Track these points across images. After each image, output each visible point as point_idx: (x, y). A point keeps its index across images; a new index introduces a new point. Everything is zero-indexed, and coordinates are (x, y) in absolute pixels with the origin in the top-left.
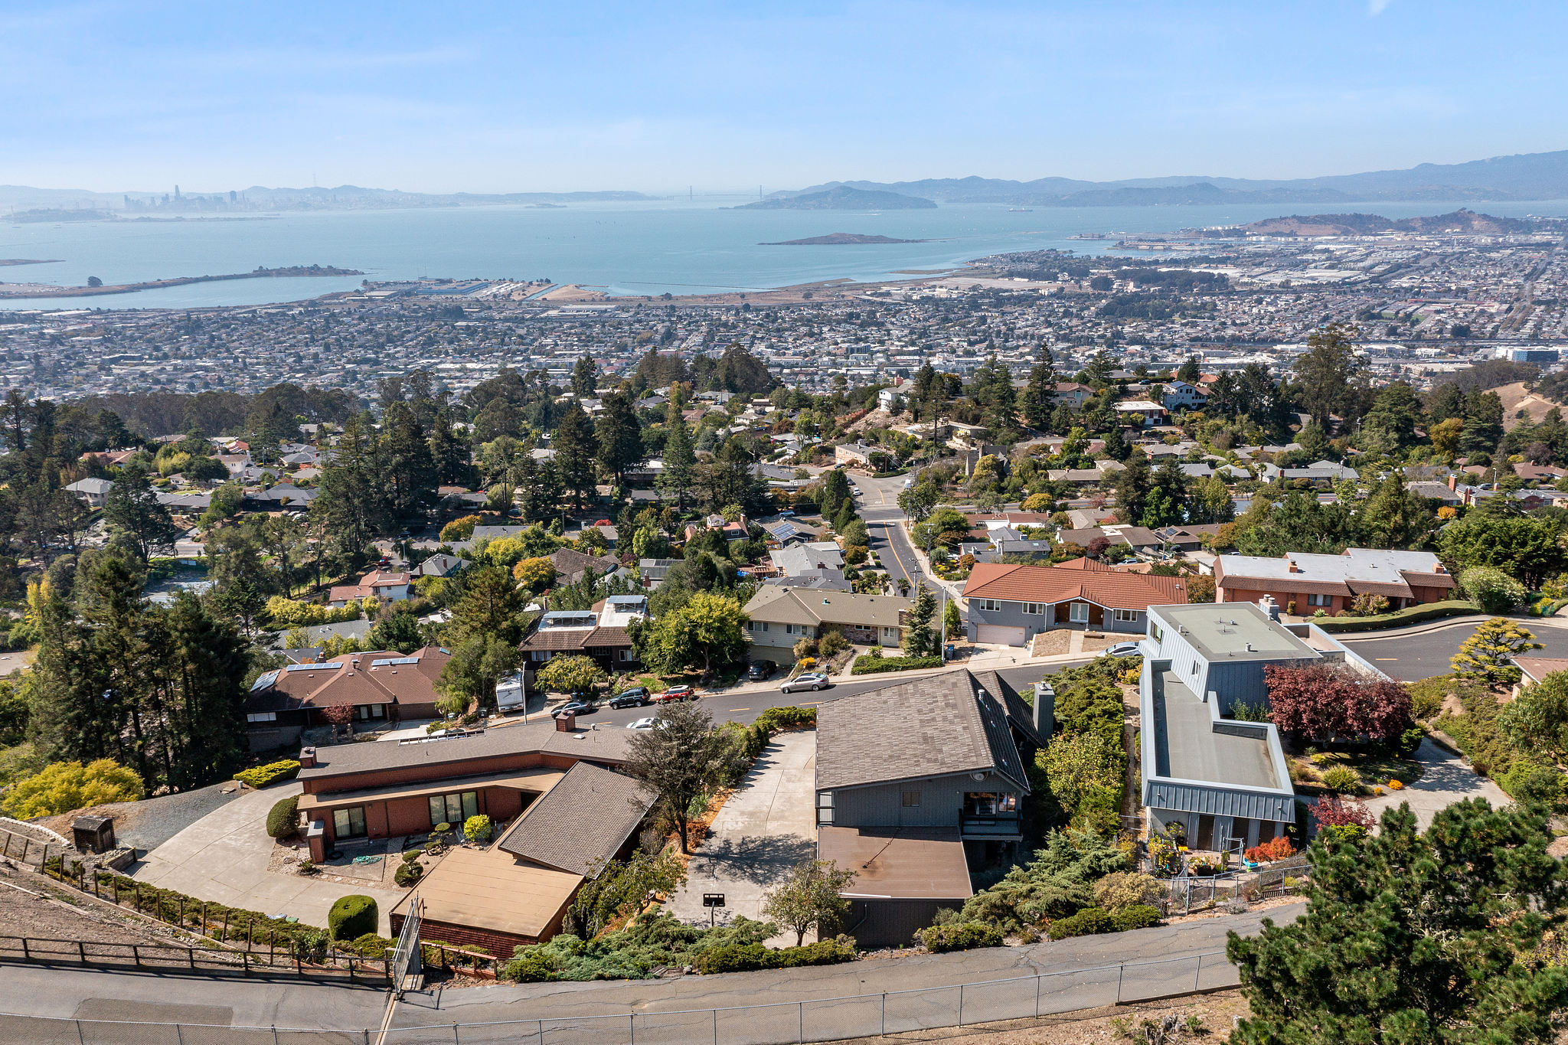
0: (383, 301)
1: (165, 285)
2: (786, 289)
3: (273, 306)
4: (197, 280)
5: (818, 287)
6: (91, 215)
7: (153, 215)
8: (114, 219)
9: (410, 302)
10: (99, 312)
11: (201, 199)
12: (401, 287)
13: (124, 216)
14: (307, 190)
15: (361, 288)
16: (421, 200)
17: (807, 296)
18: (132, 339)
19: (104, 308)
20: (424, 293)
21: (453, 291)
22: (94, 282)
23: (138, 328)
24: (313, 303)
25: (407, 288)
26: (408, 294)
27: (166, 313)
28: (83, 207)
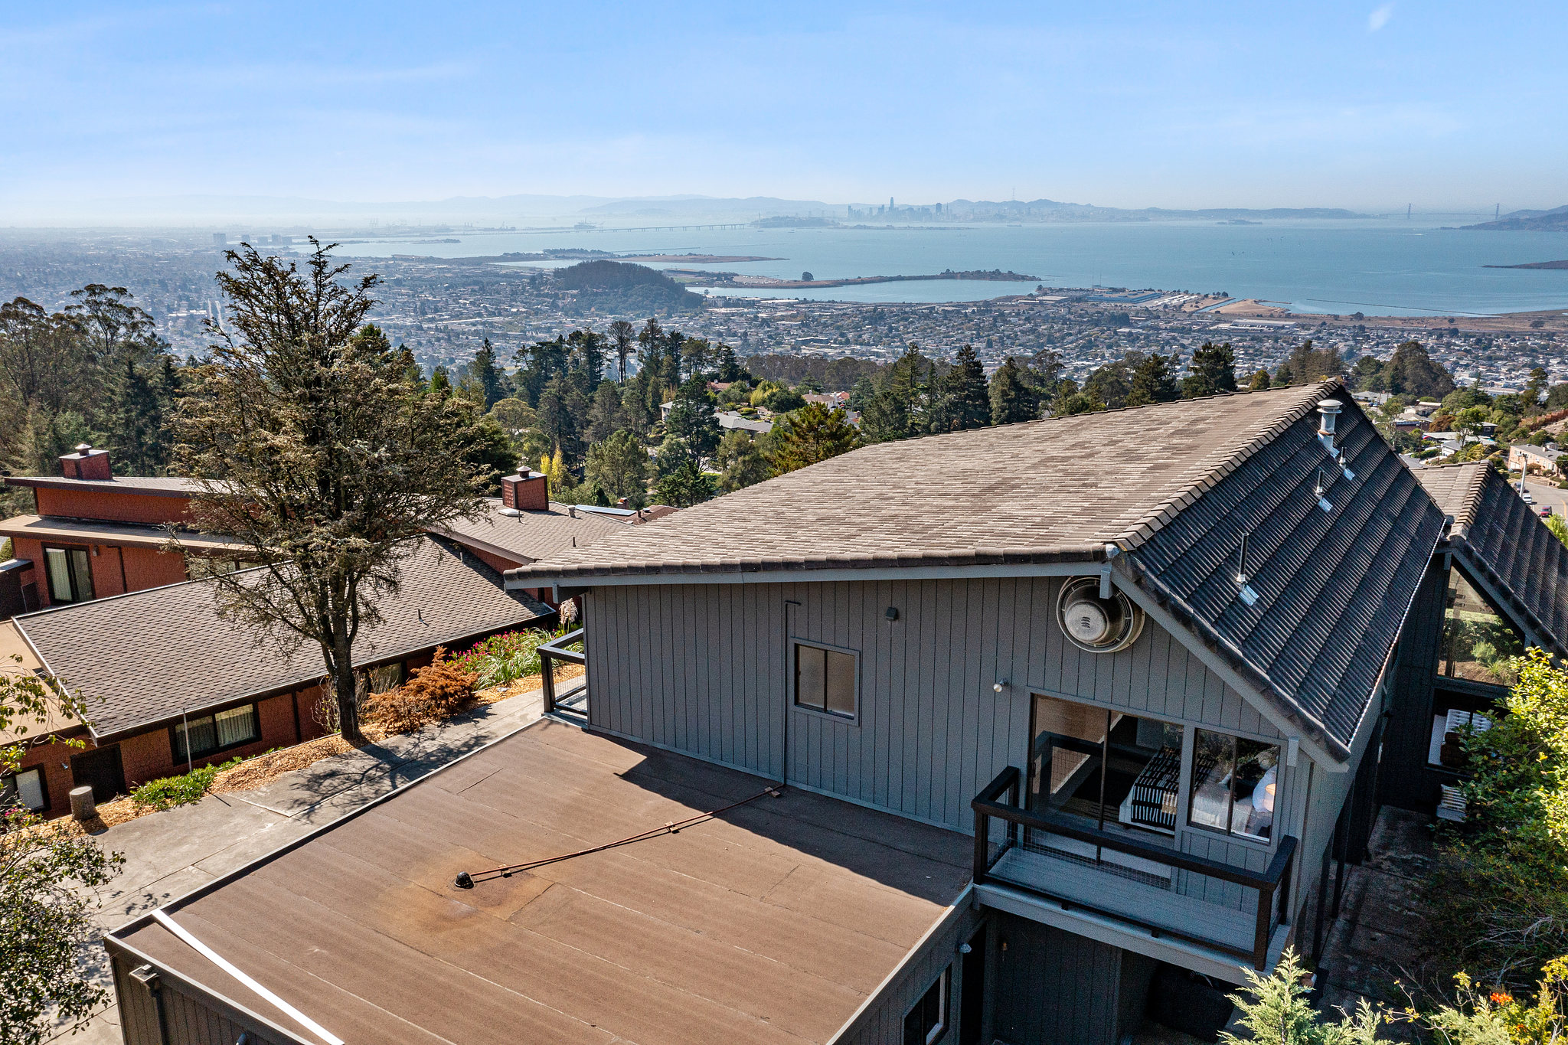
0: (1053, 305)
1: (863, 282)
2: (1511, 316)
3: (951, 304)
4: (891, 279)
5: (1553, 316)
6: (819, 222)
7: (868, 224)
8: (836, 226)
9: (1078, 308)
10: (805, 301)
11: (911, 209)
12: (1074, 294)
13: (845, 224)
14: (1005, 203)
15: (1034, 293)
16: (1112, 214)
17: (1537, 324)
18: (825, 325)
19: (809, 299)
20: (1094, 299)
21: (1125, 300)
22: (807, 276)
23: (831, 316)
24: (987, 303)
25: (1078, 294)
26: (1079, 300)
27: (858, 306)
28: (815, 215)
